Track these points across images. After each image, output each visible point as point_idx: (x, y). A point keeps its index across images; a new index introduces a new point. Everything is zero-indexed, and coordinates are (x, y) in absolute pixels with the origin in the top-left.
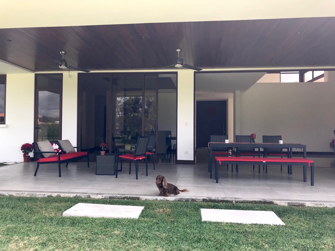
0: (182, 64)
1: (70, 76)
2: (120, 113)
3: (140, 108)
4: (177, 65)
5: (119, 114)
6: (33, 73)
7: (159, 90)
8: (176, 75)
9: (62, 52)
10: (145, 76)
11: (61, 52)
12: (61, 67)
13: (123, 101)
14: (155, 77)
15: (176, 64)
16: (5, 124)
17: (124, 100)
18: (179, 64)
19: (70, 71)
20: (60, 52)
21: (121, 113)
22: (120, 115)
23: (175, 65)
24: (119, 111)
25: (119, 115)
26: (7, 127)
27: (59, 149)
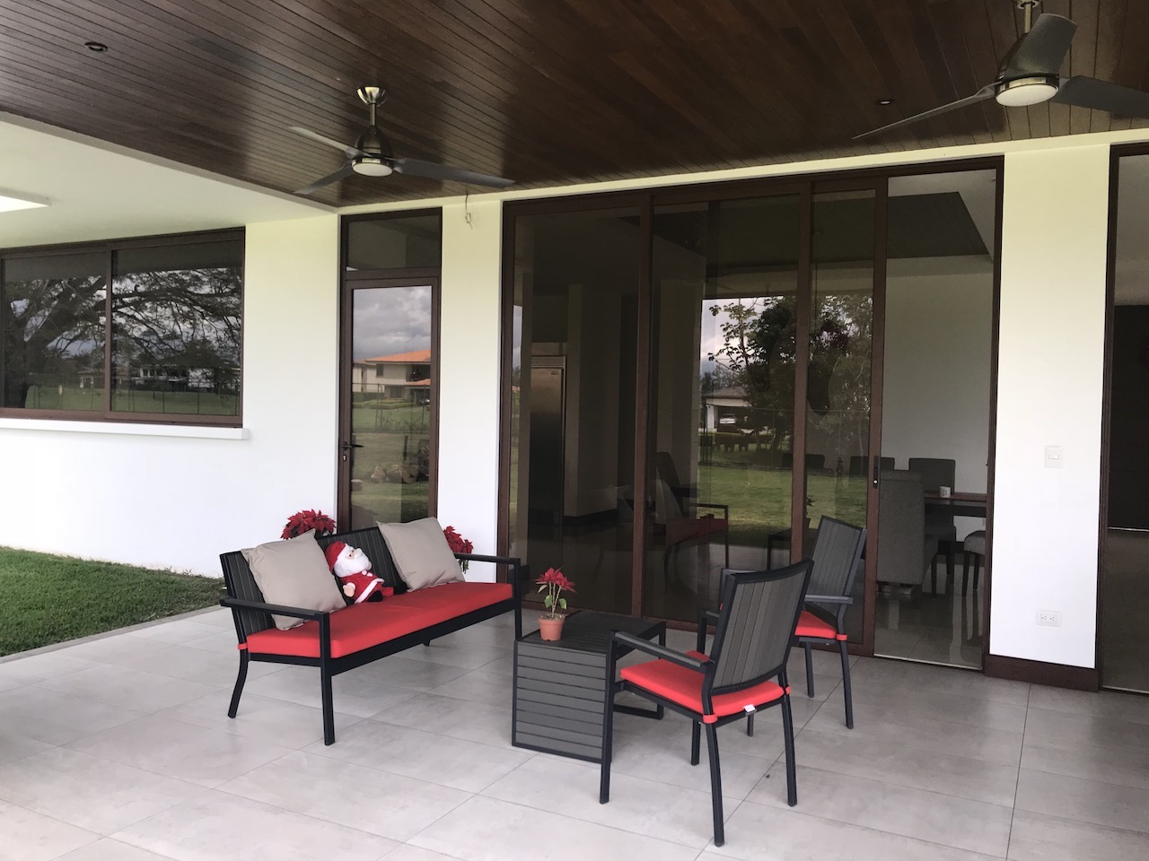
0: (1052, 80)
1: (469, 218)
2: (751, 352)
3: (825, 333)
4: (1013, 84)
5: (747, 356)
6: (334, 213)
7: (891, 264)
8: (992, 173)
9: (368, 89)
10: (813, 193)
11: (364, 92)
12: (360, 165)
13: (764, 309)
14: (871, 194)
15: (1007, 82)
16: (241, 426)
17: (766, 304)
18: (1030, 81)
19: (470, 196)
20: (360, 92)
21: (753, 351)
22: (751, 360)
23: (997, 93)
24: (746, 346)
25: (744, 359)
26: (247, 438)
27: (370, 575)
